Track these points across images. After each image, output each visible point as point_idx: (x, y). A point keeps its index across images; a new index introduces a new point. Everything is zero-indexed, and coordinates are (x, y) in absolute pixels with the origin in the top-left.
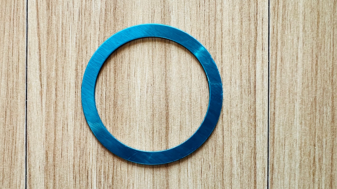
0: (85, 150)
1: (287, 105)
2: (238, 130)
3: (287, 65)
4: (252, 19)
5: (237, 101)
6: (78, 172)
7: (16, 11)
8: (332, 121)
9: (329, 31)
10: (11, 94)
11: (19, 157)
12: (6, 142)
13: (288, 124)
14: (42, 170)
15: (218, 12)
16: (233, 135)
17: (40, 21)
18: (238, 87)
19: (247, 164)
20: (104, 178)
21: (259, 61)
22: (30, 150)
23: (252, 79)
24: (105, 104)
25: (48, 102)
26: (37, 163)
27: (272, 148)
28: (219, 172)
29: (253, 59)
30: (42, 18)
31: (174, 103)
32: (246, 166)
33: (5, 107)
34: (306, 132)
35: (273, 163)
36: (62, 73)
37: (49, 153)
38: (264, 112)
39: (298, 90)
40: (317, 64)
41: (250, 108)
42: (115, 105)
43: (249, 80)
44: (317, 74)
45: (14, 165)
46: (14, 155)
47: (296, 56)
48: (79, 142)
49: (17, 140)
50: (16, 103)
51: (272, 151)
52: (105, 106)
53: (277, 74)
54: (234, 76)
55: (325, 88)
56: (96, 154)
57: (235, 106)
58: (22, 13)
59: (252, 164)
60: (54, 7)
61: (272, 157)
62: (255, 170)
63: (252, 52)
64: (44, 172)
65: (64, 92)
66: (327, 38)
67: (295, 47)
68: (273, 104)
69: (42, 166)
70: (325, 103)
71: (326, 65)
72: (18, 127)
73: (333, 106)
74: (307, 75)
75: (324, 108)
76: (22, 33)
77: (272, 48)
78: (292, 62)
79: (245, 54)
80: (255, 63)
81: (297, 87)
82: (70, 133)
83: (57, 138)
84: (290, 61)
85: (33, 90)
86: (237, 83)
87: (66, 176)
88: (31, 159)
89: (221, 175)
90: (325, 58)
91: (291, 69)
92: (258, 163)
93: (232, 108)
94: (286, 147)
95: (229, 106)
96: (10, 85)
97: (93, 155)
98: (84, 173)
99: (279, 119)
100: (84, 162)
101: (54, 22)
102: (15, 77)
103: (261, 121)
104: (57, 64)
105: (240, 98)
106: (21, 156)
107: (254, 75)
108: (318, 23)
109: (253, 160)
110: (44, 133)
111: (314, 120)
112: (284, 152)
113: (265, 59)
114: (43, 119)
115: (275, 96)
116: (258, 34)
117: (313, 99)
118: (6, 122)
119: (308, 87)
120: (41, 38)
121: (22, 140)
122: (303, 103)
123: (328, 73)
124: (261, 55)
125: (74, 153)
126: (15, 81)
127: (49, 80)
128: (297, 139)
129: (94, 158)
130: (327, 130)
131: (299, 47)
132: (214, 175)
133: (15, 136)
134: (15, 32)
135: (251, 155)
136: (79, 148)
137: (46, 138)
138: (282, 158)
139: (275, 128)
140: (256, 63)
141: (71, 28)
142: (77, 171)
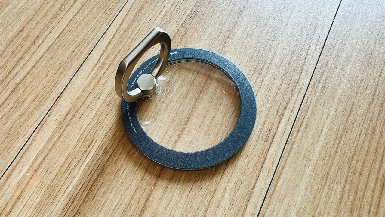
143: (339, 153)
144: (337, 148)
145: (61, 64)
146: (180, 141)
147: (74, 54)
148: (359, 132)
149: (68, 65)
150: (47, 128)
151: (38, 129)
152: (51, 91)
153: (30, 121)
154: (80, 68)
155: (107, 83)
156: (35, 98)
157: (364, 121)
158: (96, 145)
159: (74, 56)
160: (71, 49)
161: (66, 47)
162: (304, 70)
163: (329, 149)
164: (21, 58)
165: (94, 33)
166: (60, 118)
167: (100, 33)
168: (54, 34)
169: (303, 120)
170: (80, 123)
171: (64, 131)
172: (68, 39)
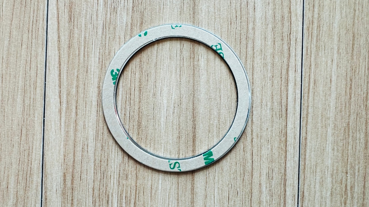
0: (106, 173)
1: (319, 129)
2: (268, 155)
3: (321, 88)
4: (286, 39)
5: (267, 124)
6: (98, 196)
7: (35, 22)
8: (365, 148)
9: (364, 54)
10: (27, 111)
11: (35, 179)
12: (21, 162)
13: (319, 150)
14: (59, 193)
15: (251, 31)
16: (263, 160)
17: (60, 34)
18: (269, 110)
19: (276, 190)
20: (125, 204)
21: (291, 83)
22: (47, 172)
23: (284, 101)
24: (128, 124)
25: (67, 121)
26: (54, 186)
27: (303, 175)
28: (247, 199)
29: (285, 80)
30: (63, 30)
31: (201, 125)
32: (276, 193)
33: (20, 125)
34: (338, 158)
35: (303, 191)
36: (83, 90)
37: (67, 176)
38: (295, 136)
39: (331, 114)
40: (351, 88)
41: (281, 132)
42: (139, 126)
43: (281, 103)
44: (350, 98)
45: (29, 187)
46: (30, 177)
47: (330, 79)
48: (100, 165)
49: (33, 160)
50: (33, 121)
51: (303, 177)
52: (128, 126)
53: (310, 97)
54: (266, 98)
55: (359, 113)
56: (117, 177)
57: (265, 130)
58: (42, 24)
59: (282, 191)
60: (76, 19)
61: (303, 185)
62: (285, 197)
63: (285, 74)
64: (61, 195)
65: (84, 110)
66: (362, 61)
67: (329, 69)
68: (304, 129)
69: (59, 189)
70: (359, 129)
71: (360, 90)
72: (34, 147)
73: (367, 132)
74: (341, 100)
75: (358, 134)
76: (41, 46)
77: (305, 70)
78: (326, 85)
79: (277, 75)
80: (287, 85)
81: (330, 111)
82: (90, 155)
83: (76, 160)
84: (323, 84)
85: (51, 108)
86: (268, 106)
87: (84, 200)
88: (48, 182)
89: (249, 202)
90: (360, 82)
91: (325, 93)
92: (288, 190)
93: (262, 131)
94: (318, 173)
95: (259, 130)
96: (27, 102)
97: (114, 178)
98: (104, 197)
99: (311, 144)
100: (105, 185)
101: (76, 35)
102: (32, 93)
103: (292, 146)
104: (78, 81)
105: (271, 121)
106: (37, 179)
107: (285, 98)
108: (353, 45)
109: (283, 186)
110: (62, 153)
111: (347, 146)
112: (315, 179)
113: (298, 81)
114: (61, 139)
115: (307, 120)
116: (291, 55)
117: (346, 124)
118: (22, 141)
119: (341, 112)
120: (62, 52)
121: (38, 161)
122: (336, 129)
123: (363, 97)
124: (294, 76)
125: (94, 176)
126: (32, 97)
127: (69, 97)
128: (329, 165)
129: (115, 182)
130: (360, 157)
131: (333, 70)
132: (242, 202)
133: (30, 157)
134: (33, 44)
135: (281, 181)
136: (100, 170)
137: (65, 159)
138: (313, 185)
139: (307, 154)
140: (289, 85)
141: (94, 42)
142: (96, 196)
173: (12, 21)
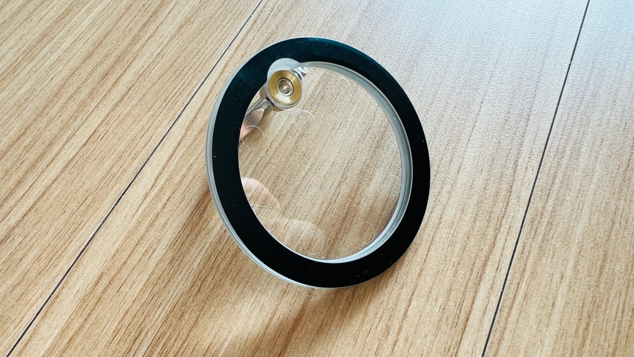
143: (588, 347)
144: (583, 337)
145: (89, 192)
146: (298, 329)
147: (112, 172)
148: (621, 305)
149: (101, 192)
150: (59, 307)
151: (44, 311)
152: (70, 239)
153: (30, 296)
154: (121, 197)
155: (169, 224)
156: (40, 253)
157: (628, 286)
158: (148, 339)
159: (111, 177)
160: (107, 164)
161: (98, 161)
162: (514, 195)
163: (570, 341)
164: (20, 182)
165: (148, 135)
166: (84, 289)
167: (157, 136)
168: (80, 139)
169: (518, 285)
170: (118, 298)
171: (90, 314)
172: (102, 148)
173: (153, 85)
